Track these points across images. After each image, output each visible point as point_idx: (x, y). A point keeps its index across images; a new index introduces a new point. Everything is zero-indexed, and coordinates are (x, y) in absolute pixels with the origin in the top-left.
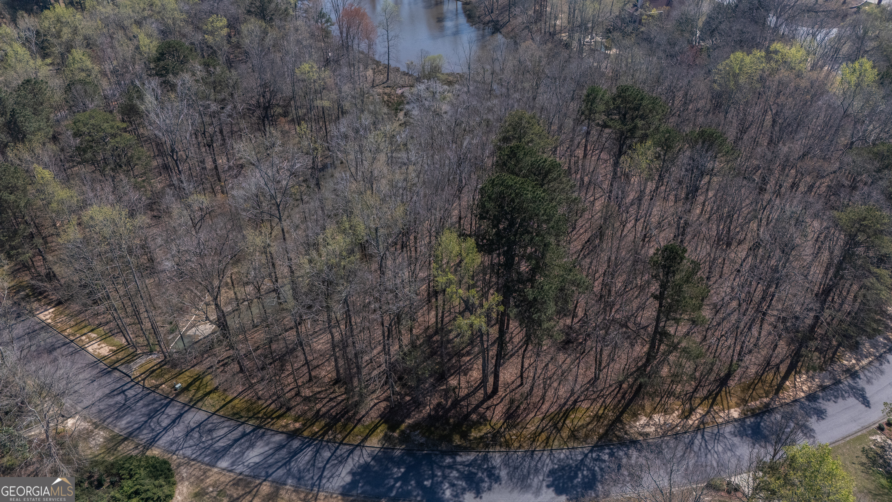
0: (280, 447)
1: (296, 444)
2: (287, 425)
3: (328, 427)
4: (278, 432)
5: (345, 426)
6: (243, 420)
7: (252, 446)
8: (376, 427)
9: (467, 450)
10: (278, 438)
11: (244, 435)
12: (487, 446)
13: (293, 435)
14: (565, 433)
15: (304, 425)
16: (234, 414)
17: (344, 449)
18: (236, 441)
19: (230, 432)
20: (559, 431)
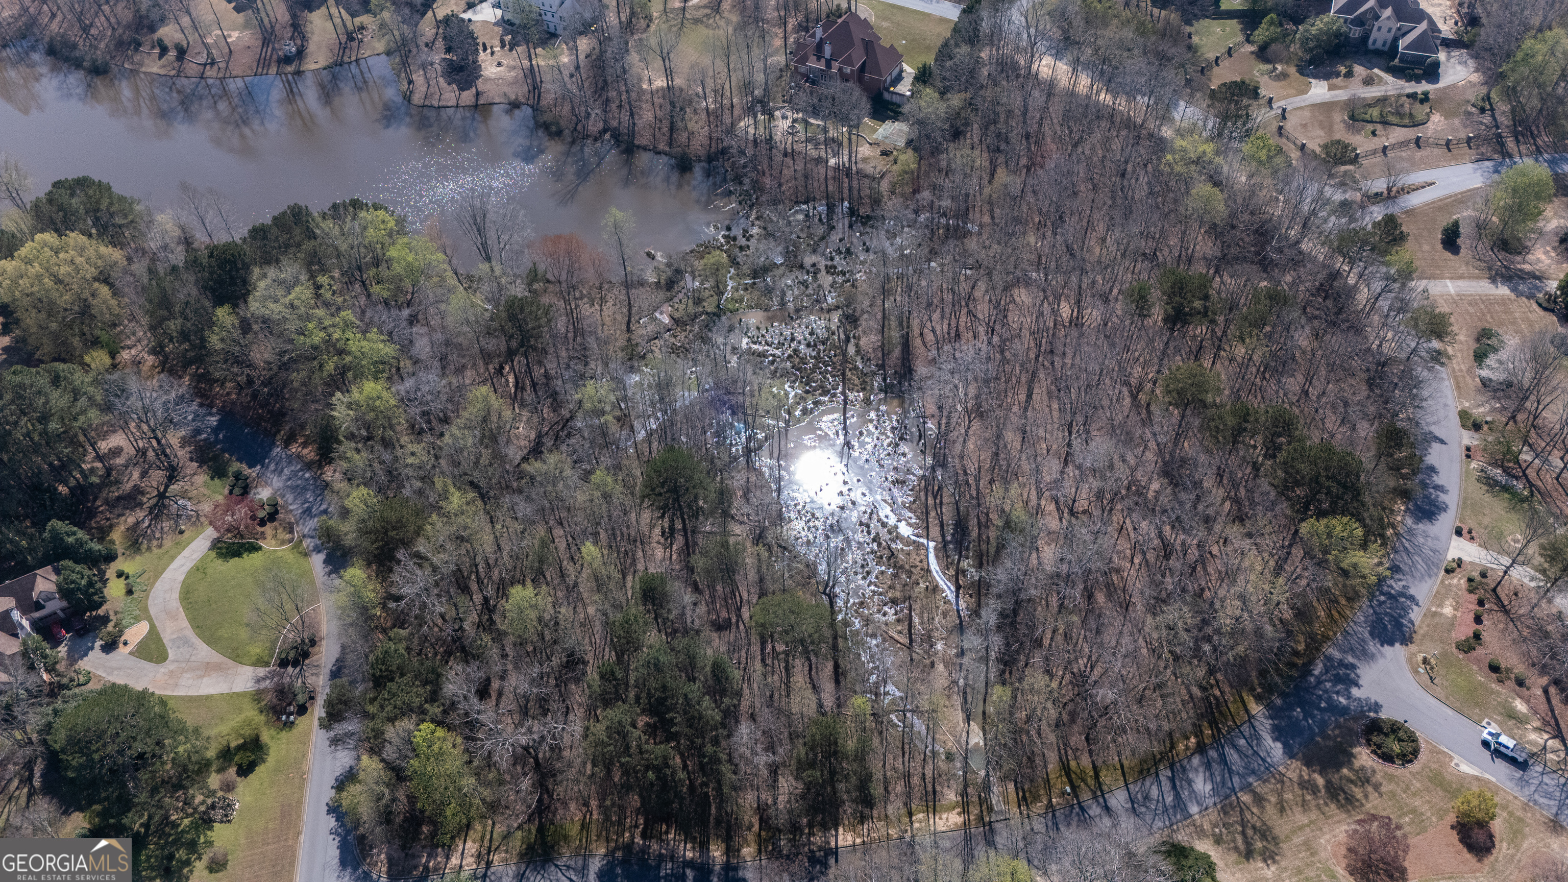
0: (1208, 766)
1: (1213, 754)
2: (1187, 748)
3: (1213, 724)
4: (1189, 758)
5: (1221, 713)
6: (1153, 771)
7: (1190, 782)
8: (1241, 697)
9: (1311, 662)
10: (1196, 761)
11: (1172, 780)
12: (1318, 649)
13: (1201, 749)
14: (1343, 601)
15: (1196, 736)
16: (1141, 772)
17: (1246, 729)
18: (1174, 787)
19: (1160, 785)
20: (1338, 602)
